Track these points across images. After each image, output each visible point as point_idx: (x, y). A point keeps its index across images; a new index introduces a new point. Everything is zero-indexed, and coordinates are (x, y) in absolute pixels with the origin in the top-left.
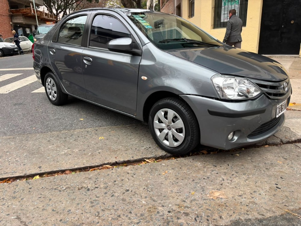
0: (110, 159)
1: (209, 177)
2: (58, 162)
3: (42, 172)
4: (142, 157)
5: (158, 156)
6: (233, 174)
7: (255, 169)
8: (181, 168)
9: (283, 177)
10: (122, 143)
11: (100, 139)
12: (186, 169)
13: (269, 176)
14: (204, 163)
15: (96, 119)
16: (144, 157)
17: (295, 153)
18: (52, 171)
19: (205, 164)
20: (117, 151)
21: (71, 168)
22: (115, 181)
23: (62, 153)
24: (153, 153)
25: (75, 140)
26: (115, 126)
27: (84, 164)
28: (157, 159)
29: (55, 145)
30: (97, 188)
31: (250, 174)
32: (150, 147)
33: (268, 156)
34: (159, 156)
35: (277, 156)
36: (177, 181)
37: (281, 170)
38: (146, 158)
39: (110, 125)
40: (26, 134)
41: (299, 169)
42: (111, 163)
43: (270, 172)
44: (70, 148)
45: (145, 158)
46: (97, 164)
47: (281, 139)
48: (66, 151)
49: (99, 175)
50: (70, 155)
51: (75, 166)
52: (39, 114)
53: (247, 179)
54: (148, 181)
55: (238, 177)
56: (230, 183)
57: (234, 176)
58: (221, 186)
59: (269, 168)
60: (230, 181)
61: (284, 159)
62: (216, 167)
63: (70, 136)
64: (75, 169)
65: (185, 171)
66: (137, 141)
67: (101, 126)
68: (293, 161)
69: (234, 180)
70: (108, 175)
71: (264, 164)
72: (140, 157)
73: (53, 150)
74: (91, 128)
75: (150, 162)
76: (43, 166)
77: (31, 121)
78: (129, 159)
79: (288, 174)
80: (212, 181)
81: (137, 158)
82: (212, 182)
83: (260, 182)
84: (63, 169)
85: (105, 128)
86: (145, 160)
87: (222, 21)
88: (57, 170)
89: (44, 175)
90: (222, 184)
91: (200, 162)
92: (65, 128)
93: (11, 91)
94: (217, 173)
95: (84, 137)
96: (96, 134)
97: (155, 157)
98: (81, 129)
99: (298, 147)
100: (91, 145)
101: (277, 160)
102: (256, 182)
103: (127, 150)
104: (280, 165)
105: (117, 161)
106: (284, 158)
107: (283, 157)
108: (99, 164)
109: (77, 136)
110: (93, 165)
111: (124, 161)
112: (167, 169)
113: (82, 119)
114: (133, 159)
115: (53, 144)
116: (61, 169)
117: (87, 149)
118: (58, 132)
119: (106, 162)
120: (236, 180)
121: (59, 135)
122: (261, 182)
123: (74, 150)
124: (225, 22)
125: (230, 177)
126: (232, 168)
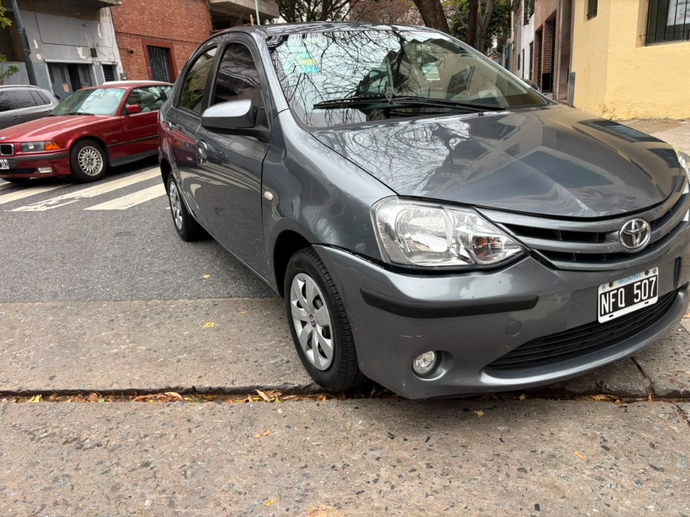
0: (188, 378)
1: (348, 466)
2: (90, 370)
3: (49, 388)
4: (253, 384)
5: (290, 387)
6: (415, 467)
7: (485, 465)
8: (306, 428)
9: (542, 507)
10: (239, 344)
11: (205, 326)
12: (317, 432)
13: (506, 494)
14: (374, 421)
15: (234, 278)
16: (257, 384)
17: (654, 433)
18: (66, 390)
19: (373, 425)
20: (215, 360)
21: (102, 389)
22: (146, 436)
23: (112, 352)
24: (282, 378)
25: (157, 325)
26: (261, 300)
27: (130, 383)
28: (285, 392)
29: (114, 331)
30: (99, 445)
31: (458, 476)
32: (290, 360)
33: (560, 431)
34: (292, 386)
35: (589, 434)
36: (267, 462)
37: (558, 482)
38: (261, 387)
39: (253, 294)
40: (89, 299)
41: (619, 489)
42: (182, 388)
43: (521, 484)
44: (135, 342)
45: (258, 387)
46: (154, 387)
47: (652, 383)
48: (123, 347)
49: (134, 414)
50: (124, 357)
51: (112, 385)
52: (139, 259)
53: (436, 492)
54: (210, 449)
55: (420, 478)
56: (385, 492)
57: (413, 474)
58: (354, 496)
59: (528, 469)
60: (389, 489)
61: (601, 449)
62: (392, 438)
63: (157, 314)
64: (109, 391)
65: (309, 438)
66: (273, 342)
67: (231, 297)
68: (623, 459)
69: (403, 486)
70: (149, 417)
71: (527, 453)
72: (248, 384)
73: (103, 342)
74: (211, 298)
75: (265, 398)
76: (59, 377)
77: (117, 272)
78: (223, 386)
79: (567, 499)
80: (344, 479)
81: (240, 385)
82: (342, 482)
83: (465, 505)
84: (88, 388)
85: (236, 302)
86: (258, 391)
87: (671, 23)
88: (76, 389)
89: (50, 395)
90: (363, 491)
91: (364, 419)
92: (161, 295)
93: (136, 203)
94: (378, 459)
95: (179, 319)
96: (208, 314)
97: (283, 389)
98: (190, 298)
99: (679, 418)
100: (176, 340)
101: (578, 449)
102: (453, 506)
103: (235, 362)
104: (571, 465)
105: (197, 387)
106: (604, 444)
107: (605, 441)
108: (158, 388)
109: (168, 315)
110: (146, 387)
111: (210, 388)
112: (276, 425)
113: (206, 276)
114: (231, 386)
115: (113, 329)
116: (83, 389)
117: (163, 347)
118: (143, 302)
119: (173, 385)
120: (406, 487)
121: (139, 309)
122: (466, 508)
123: (139, 348)
124: (679, 26)
125: (400, 476)
126: (430, 450)
